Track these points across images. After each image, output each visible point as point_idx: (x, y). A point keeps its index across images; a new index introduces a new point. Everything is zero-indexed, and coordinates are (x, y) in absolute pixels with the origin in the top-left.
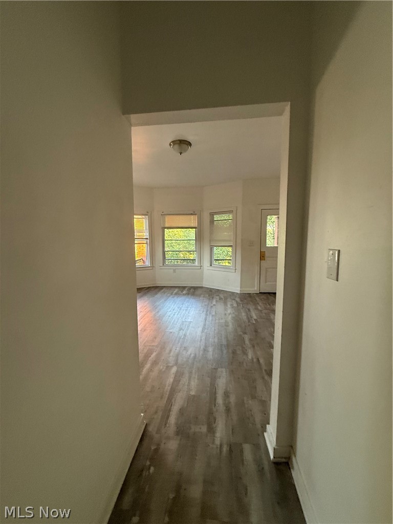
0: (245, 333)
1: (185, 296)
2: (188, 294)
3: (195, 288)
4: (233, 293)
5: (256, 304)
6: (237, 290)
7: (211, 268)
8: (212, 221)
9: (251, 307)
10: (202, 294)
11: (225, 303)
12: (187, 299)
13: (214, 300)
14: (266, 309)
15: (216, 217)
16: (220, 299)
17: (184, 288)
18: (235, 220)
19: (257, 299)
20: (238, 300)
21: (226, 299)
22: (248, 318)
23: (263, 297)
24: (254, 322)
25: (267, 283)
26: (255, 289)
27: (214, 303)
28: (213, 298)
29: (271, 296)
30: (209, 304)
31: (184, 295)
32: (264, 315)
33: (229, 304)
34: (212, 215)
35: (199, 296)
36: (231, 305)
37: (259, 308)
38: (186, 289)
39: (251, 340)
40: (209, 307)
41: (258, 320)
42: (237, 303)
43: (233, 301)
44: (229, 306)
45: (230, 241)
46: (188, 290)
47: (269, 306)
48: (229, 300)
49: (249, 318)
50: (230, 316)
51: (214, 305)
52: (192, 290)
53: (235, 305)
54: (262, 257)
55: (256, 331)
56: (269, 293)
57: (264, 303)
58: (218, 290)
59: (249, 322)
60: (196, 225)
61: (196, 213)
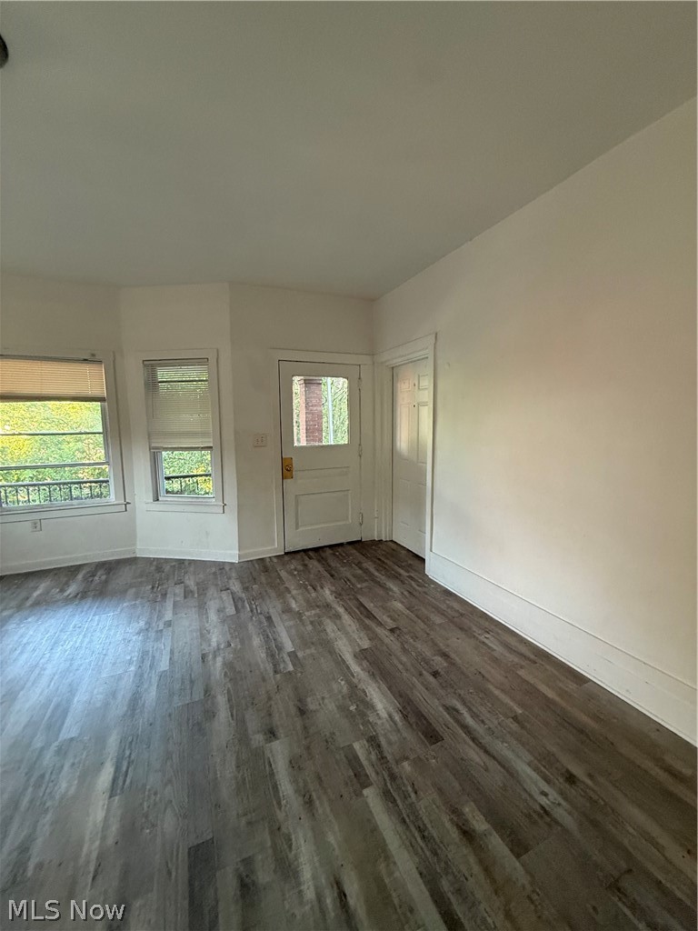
0: (271, 734)
1: (70, 609)
2: (82, 596)
3: (110, 567)
4: (221, 566)
5: (282, 593)
6: (228, 552)
7: (156, 506)
8: (152, 384)
9: (273, 607)
10: (131, 586)
11: (202, 607)
12: (76, 620)
13: (169, 604)
14: (311, 605)
15: (163, 374)
16: (187, 593)
17: (74, 570)
18: (216, 382)
19: (283, 574)
20: (236, 586)
21: (202, 589)
22: (271, 655)
23: (294, 564)
24: (291, 668)
25: (300, 529)
26: (271, 547)
27: (168, 615)
28: (164, 595)
29: (310, 558)
30: (148, 623)
31: (69, 601)
32: (310, 628)
33: (213, 606)
34: (151, 366)
35: (121, 594)
36: (220, 611)
37: (294, 605)
38: (80, 576)
40: (152, 634)
41: (300, 654)
42: (236, 601)
43: (225, 595)
44: (213, 616)
45: (204, 434)
46: (85, 578)
47: (314, 595)
48: (212, 592)
49: (274, 651)
50: (219, 660)
51: (169, 624)
52: (100, 576)
53: (231, 610)
54: (287, 470)
55: (302, 712)
56: (305, 551)
57: (300, 586)
58: (181, 562)
59: (276, 672)
60: (101, 391)
61: (97, 358)
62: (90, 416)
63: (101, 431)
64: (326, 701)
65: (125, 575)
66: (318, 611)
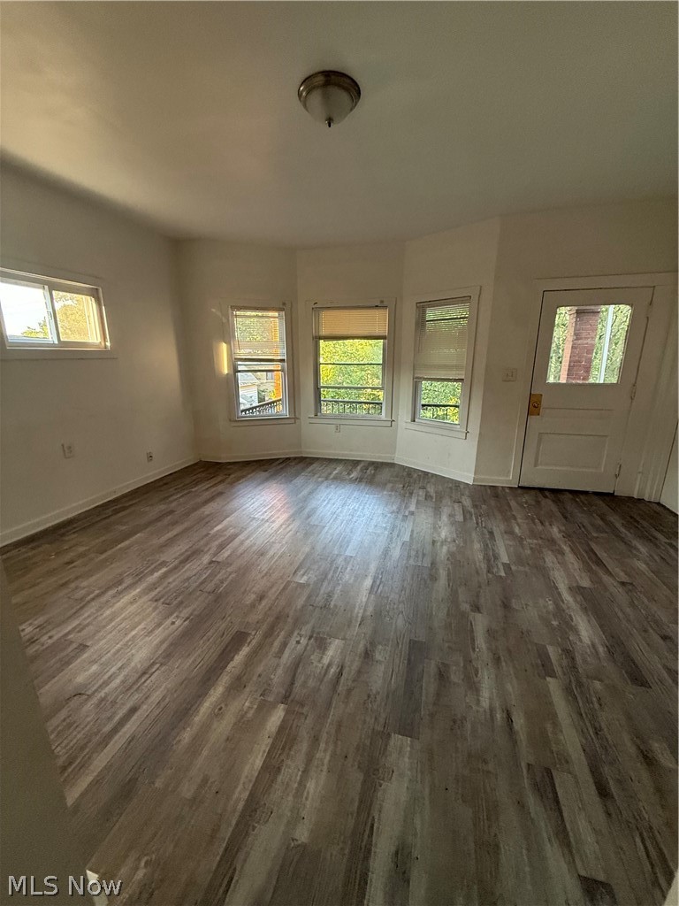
0: (477, 608)
1: (353, 486)
2: (359, 480)
3: (378, 466)
4: (457, 485)
5: (508, 518)
6: (467, 476)
7: (413, 426)
8: (421, 322)
9: (498, 528)
10: (389, 482)
11: (437, 511)
12: (356, 494)
13: (414, 501)
14: (533, 534)
15: (431, 314)
16: (428, 497)
17: (356, 463)
18: (475, 319)
19: (513, 503)
20: (467, 502)
21: (440, 497)
22: (487, 559)
23: (527, 498)
24: (503, 574)
25: (539, 467)
26: (506, 478)
27: (412, 508)
28: (411, 494)
29: (546, 497)
30: (399, 509)
31: (353, 481)
32: (529, 552)
33: (446, 511)
34: (422, 307)
35: (382, 486)
36: (451, 516)
37: (517, 530)
38: (359, 468)
39: (490, 633)
40: (400, 517)
41: (513, 568)
42: (465, 512)
43: (456, 505)
44: (445, 518)
45: (457, 367)
46: (361, 470)
47: (540, 528)
48: (446, 501)
49: (491, 558)
50: (445, 549)
51: (412, 513)
52: (370, 471)
53: (460, 518)
54: (534, 406)
55: (506, 606)
56: (541, 490)
57: (527, 517)
58: (426, 474)
59: (488, 572)
60: (384, 330)
61: (385, 304)
62: (373, 351)
63: (381, 362)
64: (529, 608)
65: (385, 474)
66: (540, 542)
